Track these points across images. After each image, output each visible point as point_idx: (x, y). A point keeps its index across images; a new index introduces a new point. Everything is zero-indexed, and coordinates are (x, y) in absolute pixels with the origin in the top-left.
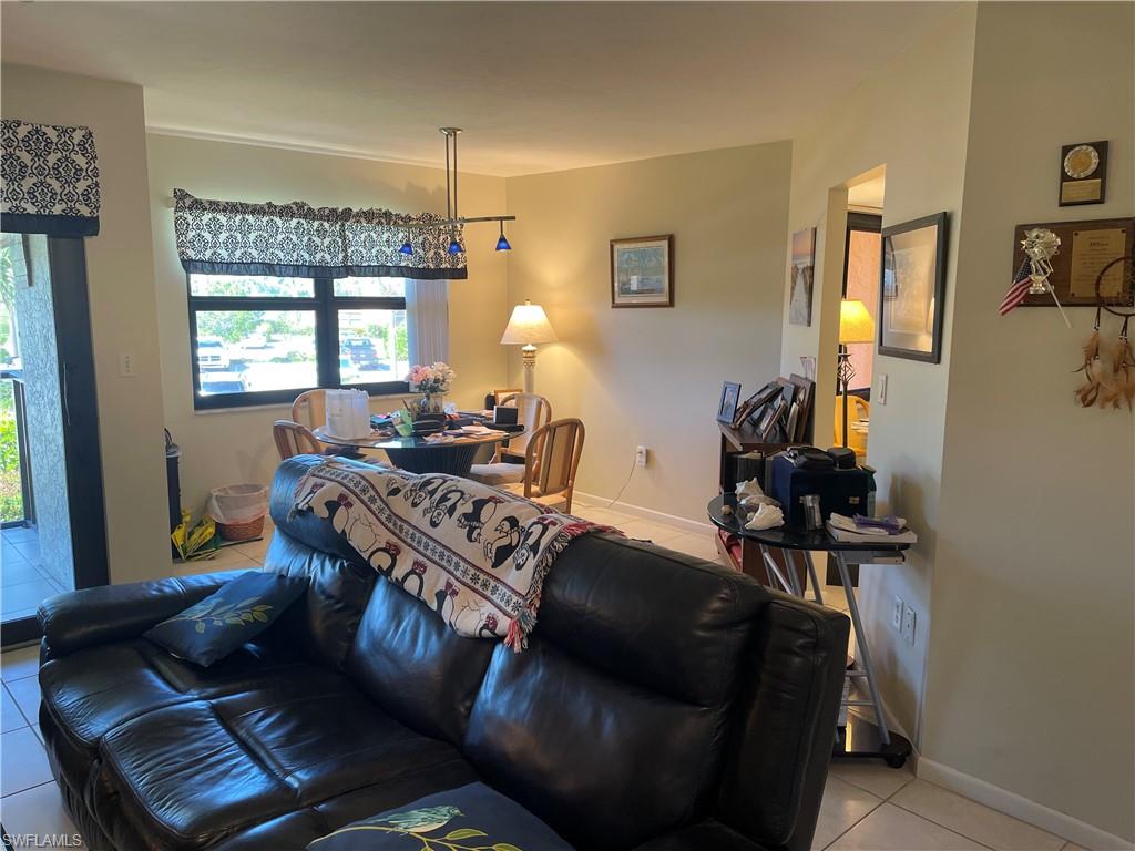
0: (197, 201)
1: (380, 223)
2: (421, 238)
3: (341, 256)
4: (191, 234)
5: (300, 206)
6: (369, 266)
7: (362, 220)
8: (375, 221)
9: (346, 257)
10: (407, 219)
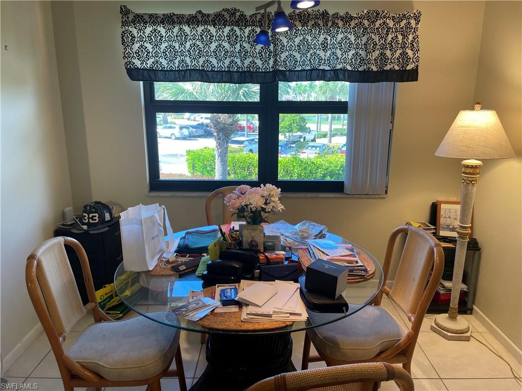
0: (137, 14)
1: (316, 25)
2: (364, 39)
3: (271, 62)
4: (136, 46)
5: (232, 12)
6: (303, 70)
7: (297, 23)
8: (311, 23)
9: (275, 61)
10: (347, 19)
